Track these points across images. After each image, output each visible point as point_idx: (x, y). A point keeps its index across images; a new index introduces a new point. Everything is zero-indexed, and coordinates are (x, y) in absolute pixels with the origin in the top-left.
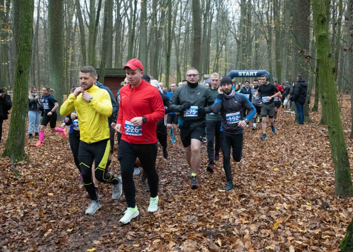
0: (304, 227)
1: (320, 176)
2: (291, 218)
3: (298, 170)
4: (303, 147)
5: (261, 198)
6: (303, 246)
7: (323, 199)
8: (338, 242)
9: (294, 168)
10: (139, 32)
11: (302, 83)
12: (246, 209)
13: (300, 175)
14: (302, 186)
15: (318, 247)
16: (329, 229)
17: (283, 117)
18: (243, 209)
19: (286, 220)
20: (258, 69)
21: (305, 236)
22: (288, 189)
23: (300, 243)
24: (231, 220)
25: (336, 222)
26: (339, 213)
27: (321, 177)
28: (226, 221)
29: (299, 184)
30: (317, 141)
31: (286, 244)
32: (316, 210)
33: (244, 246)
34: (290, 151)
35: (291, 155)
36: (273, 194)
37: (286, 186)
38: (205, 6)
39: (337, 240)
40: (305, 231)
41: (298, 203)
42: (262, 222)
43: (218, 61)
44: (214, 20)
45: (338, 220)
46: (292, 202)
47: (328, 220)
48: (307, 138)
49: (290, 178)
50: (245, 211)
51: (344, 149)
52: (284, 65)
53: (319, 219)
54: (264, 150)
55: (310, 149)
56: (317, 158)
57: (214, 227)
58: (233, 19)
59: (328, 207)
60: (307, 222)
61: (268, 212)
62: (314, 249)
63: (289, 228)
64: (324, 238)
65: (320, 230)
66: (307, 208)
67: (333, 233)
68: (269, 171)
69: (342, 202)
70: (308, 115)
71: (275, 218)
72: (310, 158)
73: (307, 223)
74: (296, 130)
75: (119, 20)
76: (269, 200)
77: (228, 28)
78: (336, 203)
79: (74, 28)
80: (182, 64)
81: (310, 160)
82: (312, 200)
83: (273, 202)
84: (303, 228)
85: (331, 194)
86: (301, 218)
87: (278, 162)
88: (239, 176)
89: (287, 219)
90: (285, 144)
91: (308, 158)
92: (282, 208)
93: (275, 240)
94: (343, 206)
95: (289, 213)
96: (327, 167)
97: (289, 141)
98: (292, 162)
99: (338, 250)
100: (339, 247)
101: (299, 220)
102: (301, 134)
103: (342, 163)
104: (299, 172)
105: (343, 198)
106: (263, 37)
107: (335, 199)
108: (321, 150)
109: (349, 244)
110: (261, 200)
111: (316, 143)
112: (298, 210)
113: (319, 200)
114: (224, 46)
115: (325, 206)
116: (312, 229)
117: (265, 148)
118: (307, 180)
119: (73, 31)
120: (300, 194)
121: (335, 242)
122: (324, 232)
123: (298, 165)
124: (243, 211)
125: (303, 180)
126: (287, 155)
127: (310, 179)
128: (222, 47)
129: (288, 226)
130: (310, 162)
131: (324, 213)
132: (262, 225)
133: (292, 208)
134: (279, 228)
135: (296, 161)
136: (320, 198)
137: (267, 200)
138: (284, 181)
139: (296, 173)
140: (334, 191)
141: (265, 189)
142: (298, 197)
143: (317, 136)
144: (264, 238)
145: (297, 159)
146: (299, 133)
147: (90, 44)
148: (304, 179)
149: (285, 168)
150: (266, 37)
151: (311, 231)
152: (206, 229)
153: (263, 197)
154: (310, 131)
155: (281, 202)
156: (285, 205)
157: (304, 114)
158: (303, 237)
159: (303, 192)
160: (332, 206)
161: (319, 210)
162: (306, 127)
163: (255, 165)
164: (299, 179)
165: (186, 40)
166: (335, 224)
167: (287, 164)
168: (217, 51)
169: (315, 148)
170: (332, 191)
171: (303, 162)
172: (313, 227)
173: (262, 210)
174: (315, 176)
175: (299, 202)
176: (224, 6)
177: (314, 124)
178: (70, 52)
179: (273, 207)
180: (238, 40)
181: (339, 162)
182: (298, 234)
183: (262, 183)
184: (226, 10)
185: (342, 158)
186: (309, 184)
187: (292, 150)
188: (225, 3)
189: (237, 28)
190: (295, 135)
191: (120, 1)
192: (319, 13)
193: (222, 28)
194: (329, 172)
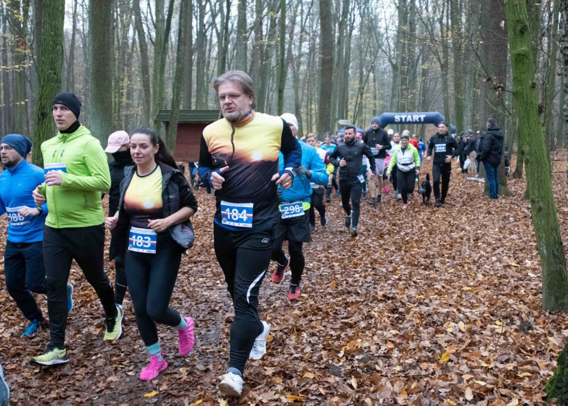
0: (489, 360)
1: (520, 279)
2: (470, 345)
3: (485, 271)
4: (495, 235)
5: (423, 315)
6: (487, 388)
7: (523, 315)
8: (543, 382)
9: (478, 268)
10: (235, 51)
11: (494, 132)
12: (399, 331)
13: (488, 279)
14: (490, 295)
15: (510, 391)
16: (530, 363)
17: (466, 188)
18: (394, 332)
19: (462, 349)
20: (427, 111)
21: (491, 373)
22: (466, 300)
23: (483, 383)
24: (373, 348)
25: (541, 352)
26: (548, 337)
27: (521, 282)
28: (366, 350)
29: (485, 292)
30: (518, 226)
31: (459, 385)
32: (510, 333)
33: (392, 389)
34: (474, 240)
35: (475, 247)
36: (443, 308)
37: (464, 296)
38: (342, 9)
39: (541, 379)
40: (492, 365)
41: (482, 322)
42: (424, 351)
43: (361, 98)
44: (355, 32)
46: (472, 320)
47: (529, 349)
48: (503, 220)
49: (472, 284)
50: (397, 334)
51: (557, 235)
52: (468, 104)
53: (515, 347)
55: (507, 237)
56: (517, 252)
57: (347, 359)
58: (387, 29)
59: (530, 328)
60: (496, 351)
61: (434, 336)
62: (504, 393)
63: (465, 361)
64: (521, 376)
65: (515, 364)
66: (497, 331)
67: (536, 368)
68: (438, 273)
69: (553, 321)
70: (504, 184)
71: (444, 345)
72: (506, 251)
73: (494, 353)
74: (485, 208)
75: (202, 34)
76: (435, 317)
77: (379, 45)
78: (544, 322)
79: (130, 46)
80: (304, 104)
81: (505, 254)
82: (506, 318)
83: (442, 320)
84: (488, 362)
85: (535, 309)
86: (486, 346)
87: (454, 258)
89: (464, 347)
90: (466, 230)
91: (503, 252)
92: (456, 330)
93: (443, 380)
94: (555, 326)
95: (466, 337)
96: (533, 267)
97: (473, 226)
98: (476, 259)
99: (542, 394)
100: (544, 390)
101: (482, 348)
102: (493, 215)
103: (554, 258)
104: (486, 274)
105: (555, 314)
106: (435, 60)
107: (542, 316)
108: (525, 239)
109: (560, 385)
110: (423, 318)
111: (516, 229)
112: (482, 334)
113: (516, 318)
114: (371, 75)
115: (525, 328)
116: (502, 363)
118: (498, 287)
119: (129, 51)
120: (486, 309)
121: (539, 383)
122: (521, 368)
123: (485, 263)
124: (394, 335)
125: (493, 287)
126: (469, 246)
127: (504, 285)
128: (368, 76)
129: (466, 358)
130: (505, 257)
131: (523, 338)
132: (423, 356)
133: (472, 329)
134: (450, 361)
135: (483, 256)
136: (518, 315)
137: (432, 318)
138: (462, 287)
139: (482, 276)
140: (541, 304)
141: (431, 301)
142: (483, 313)
143: (518, 217)
144: (426, 376)
145: (484, 253)
146: (489, 213)
147: (155, 71)
148: (495, 285)
149: (464, 267)
150: (439, 59)
151: (501, 366)
153: (427, 313)
154: (507, 209)
155: (456, 320)
156: (462, 325)
157: (498, 181)
158: (488, 374)
159: (491, 304)
160: (537, 327)
161: (515, 334)
162: (501, 203)
163: (416, 263)
164: (485, 284)
165: (310, 65)
167: (468, 261)
168: (361, 81)
169: (514, 237)
170: (538, 303)
171: (494, 259)
172: (503, 360)
173: (425, 333)
174: (512, 280)
175: (483, 320)
176: (372, 9)
177: (515, 198)
178: (125, 85)
179: (443, 328)
180: (394, 63)
181: (549, 256)
182: (479, 370)
183: (425, 291)
184: (375, 16)
185: (553, 251)
186: (502, 292)
187: (477, 240)
188: (373, 4)
189: (392, 45)
190: (482, 215)
191: (204, 3)
192: (516, 17)
193: (369, 45)
194: (536, 274)
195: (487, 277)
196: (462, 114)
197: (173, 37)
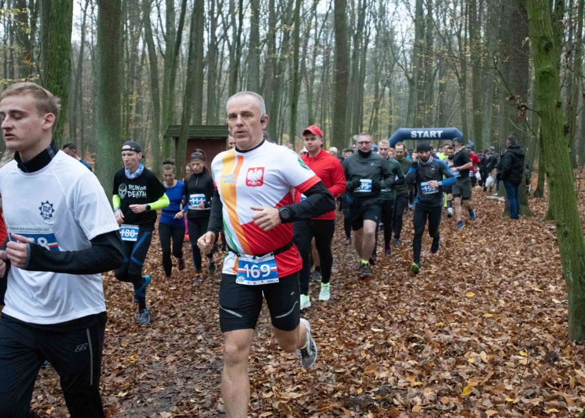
0: (514, 394)
1: (544, 306)
2: (493, 377)
3: (507, 297)
4: (517, 257)
5: (443, 344)
7: (549, 346)
9: (500, 293)
10: (247, 65)
11: (515, 150)
12: (418, 361)
13: (511, 305)
14: (512, 323)
16: (557, 398)
17: (485, 207)
18: (412, 362)
19: (484, 381)
20: (444, 126)
21: (516, 409)
22: (488, 329)
24: (391, 380)
25: (569, 385)
26: (575, 370)
27: (545, 309)
28: (384, 382)
29: (508, 319)
30: (540, 248)
32: (535, 364)
34: (495, 263)
35: (496, 270)
36: (464, 337)
37: (485, 324)
38: (357, 22)
39: (570, 416)
40: (516, 400)
41: (505, 352)
42: (444, 384)
43: (377, 113)
44: (371, 45)
45: (572, 382)
46: (495, 350)
47: (555, 382)
48: (524, 242)
49: (493, 310)
50: (416, 365)
52: (487, 121)
53: (541, 380)
54: (450, 262)
55: (529, 260)
56: (540, 276)
57: (363, 391)
58: (403, 43)
59: (556, 359)
60: (520, 385)
61: (455, 367)
63: (488, 395)
64: (548, 412)
65: (541, 399)
66: (521, 362)
67: (564, 404)
68: (458, 298)
69: (580, 352)
70: (526, 204)
71: (465, 377)
72: (528, 275)
73: (519, 387)
74: (505, 228)
75: (213, 47)
76: (456, 347)
77: (395, 58)
78: (571, 353)
79: (140, 59)
80: (317, 118)
81: (527, 278)
82: (530, 348)
83: (462, 350)
84: (513, 396)
85: (561, 338)
86: (510, 378)
87: (474, 282)
88: (407, 305)
89: (486, 379)
90: (486, 253)
91: (525, 276)
92: (478, 361)
93: (465, 415)
94: (582, 358)
95: (489, 369)
96: (557, 292)
97: (493, 248)
98: (497, 283)
101: (506, 381)
102: (514, 236)
103: (581, 284)
104: (508, 299)
105: (581, 344)
106: (452, 74)
107: (569, 346)
108: (548, 262)
110: (442, 347)
111: (538, 251)
112: (505, 365)
113: (541, 348)
114: (387, 89)
115: (551, 359)
116: (527, 398)
117: (452, 258)
118: (522, 314)
119: (139, 63)
120: (509, 338)
122: (547, 403)
123: (507, 287)
124: (412, 366)
125: (515, 314)
126: (490, 270)
127: (528, 312)
128: (384, 90)
129: (488, 392)
130: (527, 282)
131: (549, 370)
132: (443, 390)
133: (495, 360)
134: (472, 394)
135: (505, 280)
136: (543, 345)
137: (453, 347)
138: (483, 314)
139: (503, 302)
140: (567, 333)
141: (451, 328)
142: (506, 343)
143: (540, 238)
144: (447, 411)
145: (506, 277)
146: (510, 234)
147: (165, 84)
148: (517, 312)
149: (484, 292)
150: (457, 74)
151: (526, 401)
152: (349, 395)
153: (447, 342)
154: (529, 230)
155: (477, 350)
156: (484, 356)
157: (519, 201)
158: (513, 410)
159: (514, 333)
160: (564, 358)
161: (540, 365)
162: (523, 223)
163: (435, 287)
164: (508, 311)
165: (324, 78)
166: (568, 388)
167: (489, 285)
168: (376, 96)
169: (536, 259)
170: (563, 332)
171: (516, 283)
172: (529, 395)
173: (445, 363)
174: (536, 307)
175: (506, 350)
176: (388, 22)
177: (537, 218)
178: (134, 98)
179: (464, 359)
180: (411, 78)
181: (575, 283)
182: (503, 405)
183: (445, 318)
184: (391, 29)
185: (580, 278)
186: (526, 320)
187: (498, 263)
188: (389, 17)
189: (408, 58)
190: (503, 236)
191: (215, 15)
192: (540, 34)
193: (384, 58)
194: (560, 300)
195: (510, 303)
196: (481, 130)
197: (184, 49)
